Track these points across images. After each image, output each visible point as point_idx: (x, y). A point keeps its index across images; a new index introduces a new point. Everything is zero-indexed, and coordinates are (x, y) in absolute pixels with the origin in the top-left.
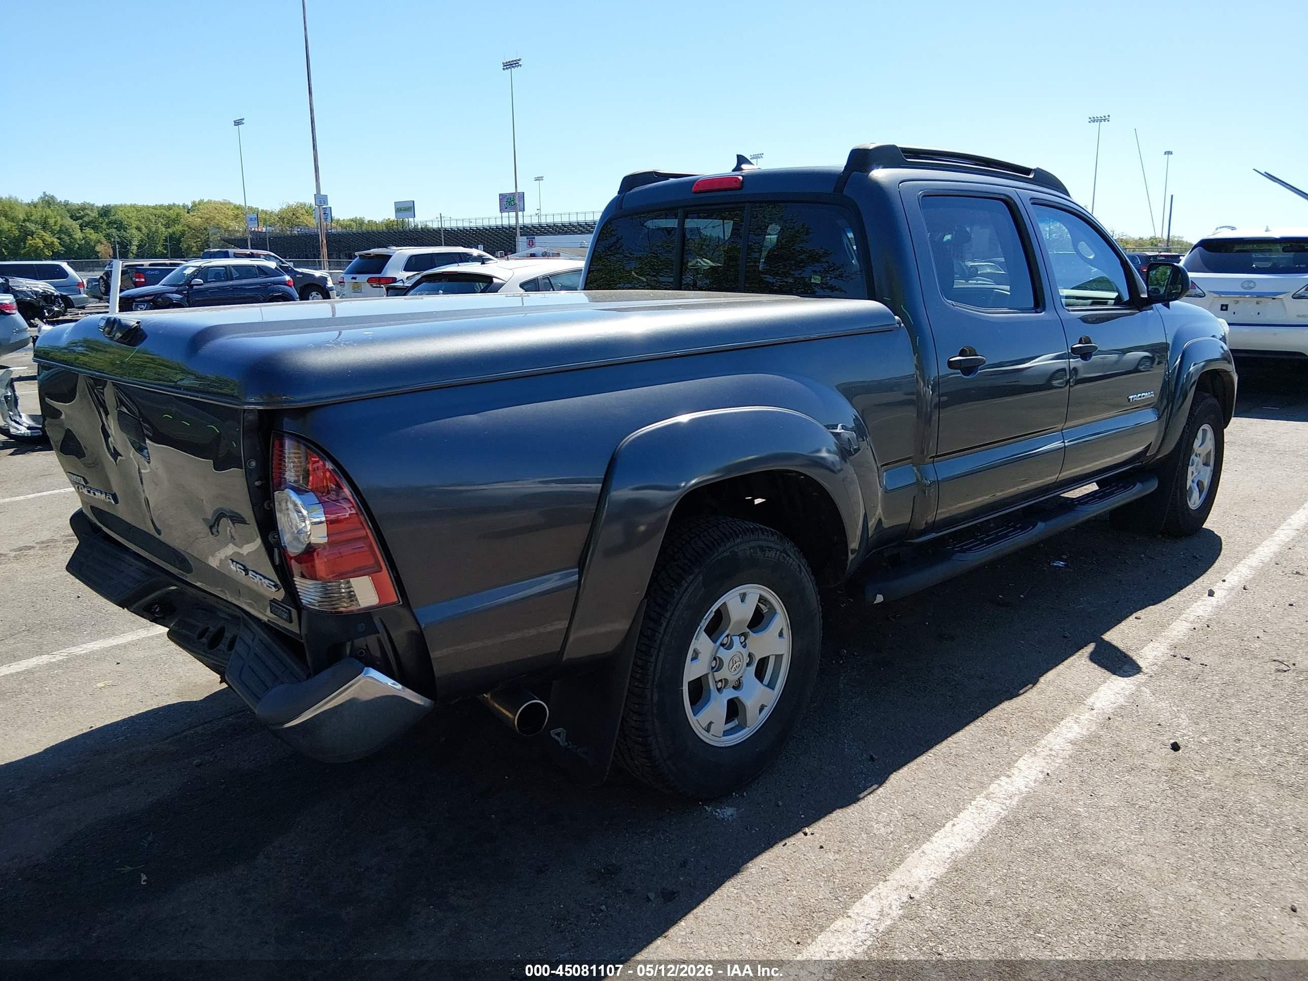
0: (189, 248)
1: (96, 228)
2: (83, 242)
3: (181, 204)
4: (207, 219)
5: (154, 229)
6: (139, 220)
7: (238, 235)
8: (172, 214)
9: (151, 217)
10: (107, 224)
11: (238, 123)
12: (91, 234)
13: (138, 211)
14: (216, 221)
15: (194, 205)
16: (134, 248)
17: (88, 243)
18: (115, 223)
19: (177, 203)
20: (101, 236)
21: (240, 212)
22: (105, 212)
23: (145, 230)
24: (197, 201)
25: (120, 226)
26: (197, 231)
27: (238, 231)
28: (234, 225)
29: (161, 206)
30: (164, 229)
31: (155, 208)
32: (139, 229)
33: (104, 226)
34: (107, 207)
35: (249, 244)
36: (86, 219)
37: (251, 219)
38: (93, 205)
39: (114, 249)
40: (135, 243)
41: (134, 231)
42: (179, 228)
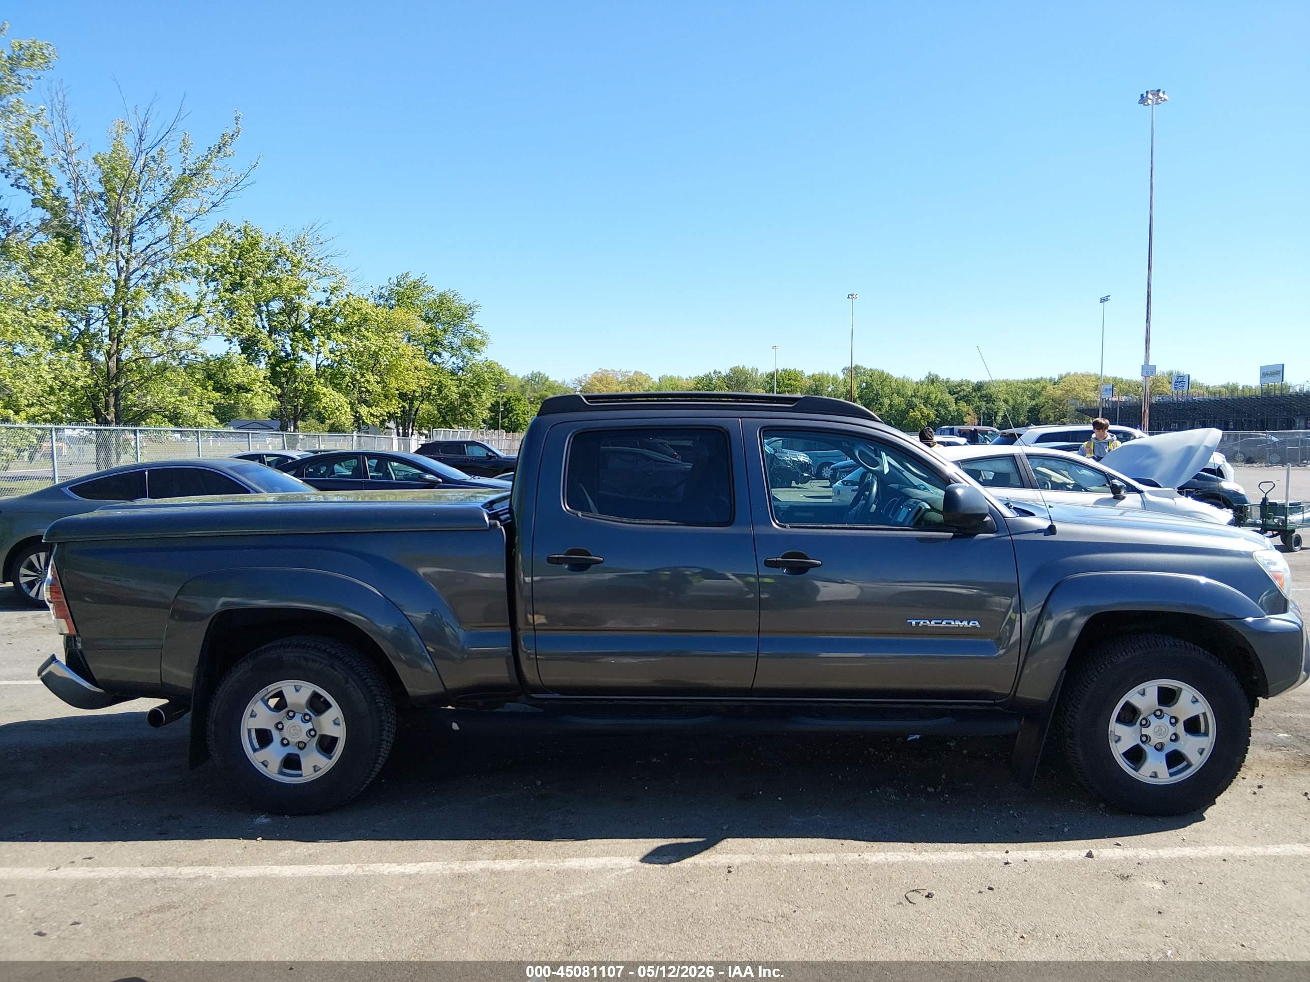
0: (1047, 418)
1: (968, 402)
2: (956, 414)
3: (1048, 378)
4: (1067, 391)
5: (1019, 401)
6: (1008, 394)
7: (1095, 404)
8: (1038, 387)
9: (1018, 391)
10: (979, 398)
11: (1103, 300)
12: (963, 406)
13: (1007, 385)
14: (1075, 393)
15: (1061, 378)
16: (999, 419)
17: (959, 414)
18: (985, 397)
19: (1044, 377)
20: (970, 409)
21: (1099, 383)
22: (979, 387)
23: (1011, 402)
24: (1064, 373)
25: (989, 399)
26: (1058, 402)
27: (1096, 401)
28: (1092, 395)
29: (1030, 381)
30: (1028, 401)
31: (1024, 382)
32: (1006, 401)
33: (976, 399)
34: (981, 383)
35: (1100, 413)
36: (962, 394)
37: (1106, 390)
38: (969, 382)
39: (980, 419)
40: (1001, 414)
41: (1002, 403)
42: (1042, 399)
